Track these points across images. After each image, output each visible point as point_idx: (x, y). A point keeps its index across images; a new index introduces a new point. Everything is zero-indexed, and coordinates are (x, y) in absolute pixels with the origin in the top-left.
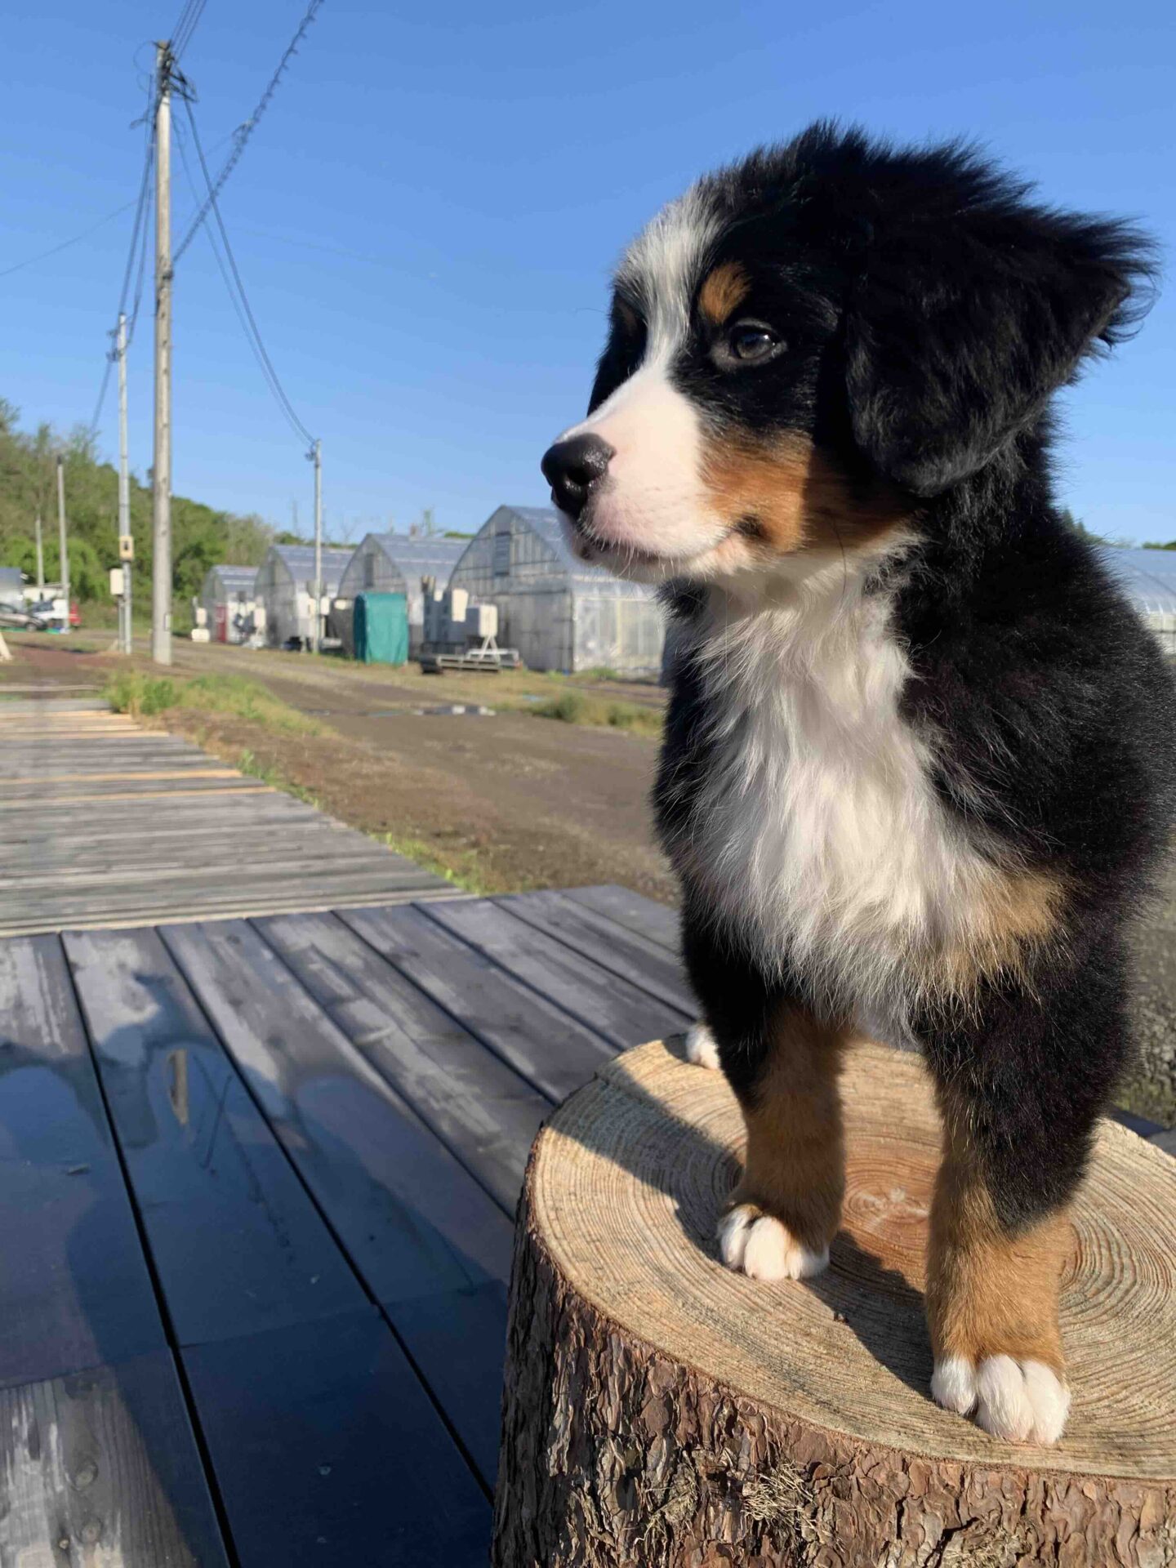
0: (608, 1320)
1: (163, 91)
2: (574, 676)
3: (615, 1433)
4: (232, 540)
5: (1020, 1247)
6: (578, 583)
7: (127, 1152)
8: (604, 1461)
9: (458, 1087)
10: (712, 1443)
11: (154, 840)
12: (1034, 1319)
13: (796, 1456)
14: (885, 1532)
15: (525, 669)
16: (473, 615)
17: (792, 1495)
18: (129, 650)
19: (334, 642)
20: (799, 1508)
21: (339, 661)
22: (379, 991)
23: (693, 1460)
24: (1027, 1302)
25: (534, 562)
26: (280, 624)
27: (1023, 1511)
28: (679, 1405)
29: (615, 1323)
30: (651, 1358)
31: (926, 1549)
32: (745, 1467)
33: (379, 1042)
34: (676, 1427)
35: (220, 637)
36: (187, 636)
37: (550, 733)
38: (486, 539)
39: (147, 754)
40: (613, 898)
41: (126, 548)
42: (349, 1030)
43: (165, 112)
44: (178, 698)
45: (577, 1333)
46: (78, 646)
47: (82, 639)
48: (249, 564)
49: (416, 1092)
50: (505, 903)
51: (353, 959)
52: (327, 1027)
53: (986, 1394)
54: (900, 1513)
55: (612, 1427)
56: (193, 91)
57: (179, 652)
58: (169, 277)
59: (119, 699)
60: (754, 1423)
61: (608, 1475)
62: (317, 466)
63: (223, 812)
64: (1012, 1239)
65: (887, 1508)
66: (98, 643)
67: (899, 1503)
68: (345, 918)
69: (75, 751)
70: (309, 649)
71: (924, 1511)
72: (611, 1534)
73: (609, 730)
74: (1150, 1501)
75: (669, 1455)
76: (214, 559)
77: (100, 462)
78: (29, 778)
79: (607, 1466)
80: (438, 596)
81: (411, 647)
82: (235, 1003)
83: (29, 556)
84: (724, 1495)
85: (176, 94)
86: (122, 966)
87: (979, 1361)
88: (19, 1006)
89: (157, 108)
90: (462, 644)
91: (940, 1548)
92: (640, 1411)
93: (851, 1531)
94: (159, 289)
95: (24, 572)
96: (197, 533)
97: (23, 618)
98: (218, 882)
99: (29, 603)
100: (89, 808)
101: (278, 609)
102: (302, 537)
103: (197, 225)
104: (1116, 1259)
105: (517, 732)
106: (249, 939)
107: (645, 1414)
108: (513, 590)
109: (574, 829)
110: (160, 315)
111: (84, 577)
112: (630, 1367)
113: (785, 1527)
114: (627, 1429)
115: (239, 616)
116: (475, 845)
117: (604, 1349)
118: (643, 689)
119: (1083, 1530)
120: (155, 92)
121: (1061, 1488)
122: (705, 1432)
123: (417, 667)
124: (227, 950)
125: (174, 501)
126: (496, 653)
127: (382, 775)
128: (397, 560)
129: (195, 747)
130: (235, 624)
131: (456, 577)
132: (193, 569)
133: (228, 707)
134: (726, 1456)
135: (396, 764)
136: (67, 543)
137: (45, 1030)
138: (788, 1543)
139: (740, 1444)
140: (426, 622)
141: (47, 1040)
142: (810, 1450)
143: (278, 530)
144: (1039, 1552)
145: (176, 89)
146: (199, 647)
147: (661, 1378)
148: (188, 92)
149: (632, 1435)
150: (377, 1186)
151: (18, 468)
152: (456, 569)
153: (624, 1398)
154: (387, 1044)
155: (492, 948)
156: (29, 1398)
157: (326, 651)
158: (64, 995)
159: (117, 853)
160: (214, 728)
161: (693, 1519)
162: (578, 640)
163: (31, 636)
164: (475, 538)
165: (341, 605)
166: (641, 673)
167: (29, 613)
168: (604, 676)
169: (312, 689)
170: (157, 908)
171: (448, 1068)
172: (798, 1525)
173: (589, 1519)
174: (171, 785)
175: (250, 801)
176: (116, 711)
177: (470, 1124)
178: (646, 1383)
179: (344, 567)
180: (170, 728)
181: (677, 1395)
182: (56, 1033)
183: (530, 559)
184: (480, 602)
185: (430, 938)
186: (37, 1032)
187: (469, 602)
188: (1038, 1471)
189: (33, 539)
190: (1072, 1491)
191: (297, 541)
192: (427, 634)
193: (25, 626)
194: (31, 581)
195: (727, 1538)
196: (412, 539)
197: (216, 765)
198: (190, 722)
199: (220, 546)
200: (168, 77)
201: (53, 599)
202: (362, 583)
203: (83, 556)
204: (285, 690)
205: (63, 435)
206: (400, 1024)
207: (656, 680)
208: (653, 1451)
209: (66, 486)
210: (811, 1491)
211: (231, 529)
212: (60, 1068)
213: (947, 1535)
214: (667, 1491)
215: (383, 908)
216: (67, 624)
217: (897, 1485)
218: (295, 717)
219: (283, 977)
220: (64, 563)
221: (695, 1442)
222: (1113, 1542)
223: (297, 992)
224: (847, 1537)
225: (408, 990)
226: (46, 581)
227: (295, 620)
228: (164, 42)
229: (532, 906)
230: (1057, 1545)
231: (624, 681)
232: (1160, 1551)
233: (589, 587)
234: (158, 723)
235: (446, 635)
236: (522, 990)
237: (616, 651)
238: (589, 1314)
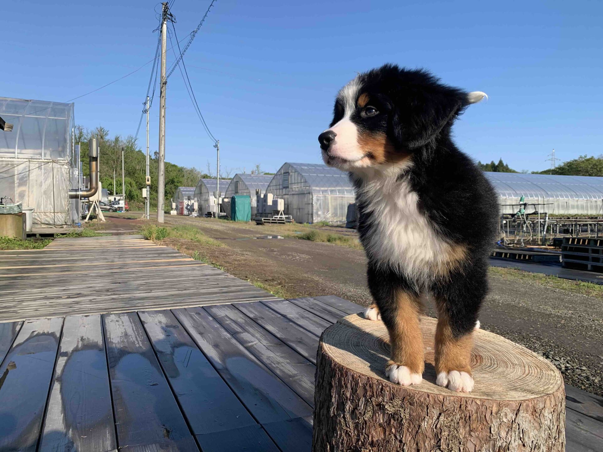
0: (347, 369)
1: (164, 19)
2: (314, 224)
3: (350, 399)
4: (185, 177)
5: (459, 343)
6: (314, 190)
7: (170, 379)
8: (347, 407)
9: (281, 360)
10: (377, 396)
11: (165, 282)
12: (464, 363)
13: (400, 396)
14: (423, 414)
15: (295, 223)
16: (275, 203)
17: (399, 406)
18: (148, 218)
19: (223, 214)
20: (401, 409)
21: (226, 221)
22: (251, 330)
23: (372, 401)
24: (461, 358)
25: (298, 183)
26: (203, 207)
27: (460, 407)
28: (368, 387)
29: (349, 369)
30: (359, 376)
31: (435, 418)
32: (386, 401)
33: (252, 346)
34: (367, 393)
35: (181, 213)
36: (169, 213)
37: (305, 245)
38: (280, 175)
39: (160, 253)
40: (333, 300)
41: (148, 181)
42: (242, 342)
43: (165, 26)
44: (169, 234)
45: (338, 373)
46: (130, 217)
47: (130, 214)
48: (192, 186)
49: (268, 362)
50: (293, 301)
51: (240, 319)
52: (234, 341)
53: (451, 380)
54: (428, 409)
55: (349, 398)
56: (175, 19)
57: (166, 218)
58: (165, 83)
59: (148, 235)
60: (388, 389)
61: (348, 411)
62: (218, 150)
63: (189, 272)
64: (457, 341)
65: (424, 407)
66: (136, 216)
67: (427, 406)
68: (237, 306)
69: (133, 253)
70: (214, 217)
71: (434, 408)
72: (349, 428)
73: (328, 243)
74: (495, 405)
75: (365, 401)
76: (179, 184)
77: (137, 150)
78: (118, 262)
79: (348, 408)
80: (262, 196)
81: (252, 215)
82: (201, 334)
83: (111, 184)
84: (380, 410)
85: (169, 20)
86: (160, 322)
87: (449, 372)
88: (126, 335)
89: (162, 25)
90: (271, 214)
91: (438, 418)
92: (356, 391)
93: (415, 414)
94: (162, 88)
95: (108, 190)
96: (173, 174)
97: (108, 207)
98: (190, 295)
99: (110, 201)
100: (141, 272)
101: (203, 202)
102: (211, 176)
103: (176, 65)
104: (493, 362)
105: (292, 244)
106: (203, 313)
107: (358, 392)
108: (290, 193)
109: (316, 278)
110: (162, 96)
111: (130, 191)
112: (354, 380)
113: (397, 414)
114: (353, 397)
115: (188, 205)
116: (280, 284)
117: (346, 376)
118: (340, 229)
119: (477, 413)
120: (161, 20)
121: (470, 402)
122: (375, 394)
123: (254, 222)
124: (196, 317)
125: (166, 164)
126: (284, 216)
127: (245, 260)
128: (247, 183)
129: (177, 251)
130: (187, 208)
131: (269, 189)
132: (171, 188)
133: (187, 237)
134: (380, 399)
135: (249, 256)
136: (124, 179)
137: (136, 342)
138: (398, 419)
139: (384, 395)
140: (257, 205)
141: (137, 345)
142: (403, 394)
143: (202, 174)
144: (465, 419)
145: (169, 19)
146: (173, 217)
147: (362, 381)
148: (173, 20)
149: (355, 399)
150: (256, 389)
151: (107, 152)
152: (269, 186)
153: (352, 389)
154: (255, 346)
155: (289, 316)
156: (149, 448)
157: (220, 217)
158: (141, 331)
159: (153, 286)
160: (182, 244)
161: (372, 418)
162: (314, 211)
163: (111, 213)
164: (276, 175)
165: (226, 200)
166: (339, 223)
167: (110, 205)
168: (325, 224)
169: (216, 231)
170: (170, 304)
171: (278, 354)
172: (401, 414)
173: (343, 425)
174: (169, 264)
175: (199, 268)
176: (147, 239)
177: (286, 371)
178: (358, 383)
179: (227, 186)
180: (167, 245)
181: (367, 385)
182: (140, 343)
183: (296, 182)
184: (278, 198)
185: (267, 312)
186: (134, 343)
187: (274, 198)
188: (464, 397)
189: (112, 178)
190: (473, 402)
191: (210, 177)
192: (258, 210)
193: (109, 210)
194: (111, 194)
195: (382, 421)
196: (252, 175)
197: (185, 257)
198: (174, 242)
199: (181, 179)
200: (167, 15)
201: (119, 200)
202: (234, 192)
203: (130, 184)
204: (207, 231)
205: (124, 140)
206: (259, 340)
207: (345, 225)
208: (361, 402)
209: (125, 158)
210: (404, 404)
211: (185, 173)
212: (143, 354)
213: (440, 414)
214: (365, 411)
215: (250, 303)
216: (124, 209)
217: (426, 402)
218: (211, 240)
219: (217, 325)
220: (124, 187)
221: (372, 397)
222: (485, 417)
223: (223, 330)
224: (414, 416)
225: (261, 329)
226: (117, 194)
227: (209, 206)
228: (165, 3)
229: (303, 302)
230: (470, 417)
231: (332, 226)
232: (498, 420)
233: (319, 191)
234: (162, 243)
235: (265, 210)
236: (302, 329)
237: (329, 215)
238: (341, 368)
